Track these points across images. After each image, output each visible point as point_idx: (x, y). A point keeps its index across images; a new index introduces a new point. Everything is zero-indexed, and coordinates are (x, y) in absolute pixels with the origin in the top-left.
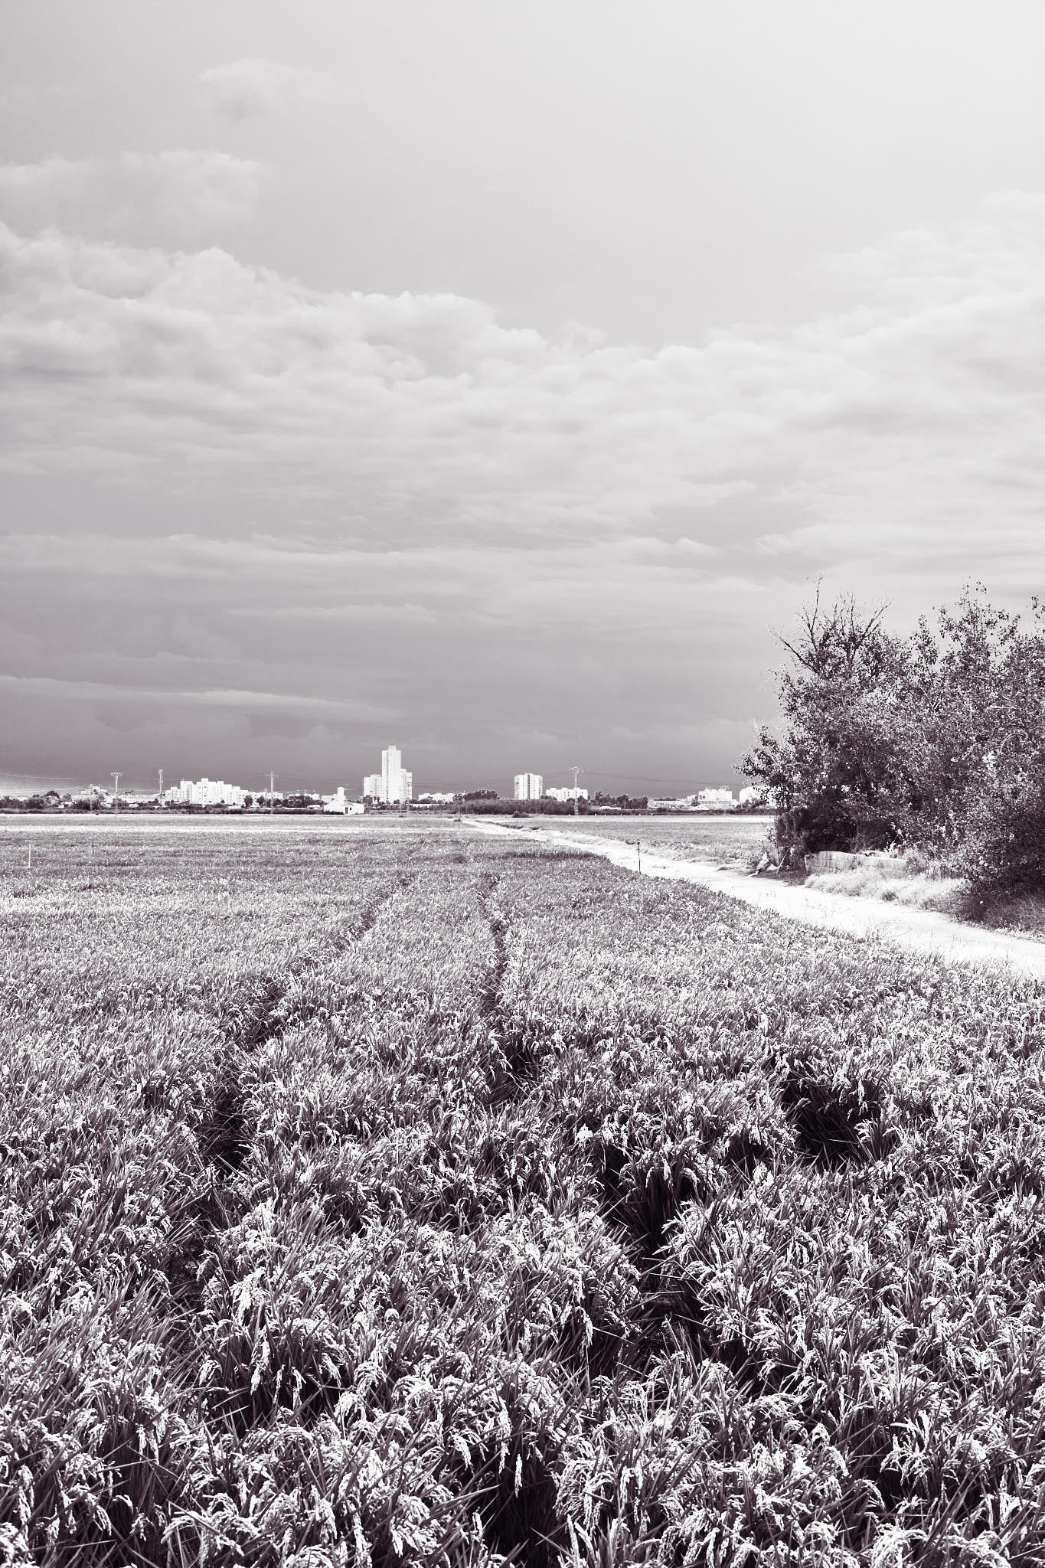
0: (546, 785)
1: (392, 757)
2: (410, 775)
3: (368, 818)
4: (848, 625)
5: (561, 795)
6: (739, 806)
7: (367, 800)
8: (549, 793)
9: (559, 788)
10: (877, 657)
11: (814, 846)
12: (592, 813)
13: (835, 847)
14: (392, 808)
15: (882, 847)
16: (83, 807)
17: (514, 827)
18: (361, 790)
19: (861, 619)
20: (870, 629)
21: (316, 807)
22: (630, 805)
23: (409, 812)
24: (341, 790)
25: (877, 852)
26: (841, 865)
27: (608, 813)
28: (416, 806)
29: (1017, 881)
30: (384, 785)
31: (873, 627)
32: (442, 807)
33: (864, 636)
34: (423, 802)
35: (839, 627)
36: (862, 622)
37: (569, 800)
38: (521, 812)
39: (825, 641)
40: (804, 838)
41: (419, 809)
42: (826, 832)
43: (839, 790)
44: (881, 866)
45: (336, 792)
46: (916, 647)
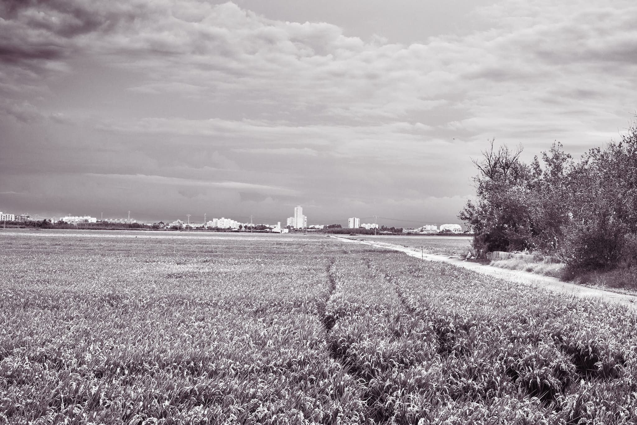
0: (361, 223)
1: (299, 210)
2: (306, 217)
3: (290, 234)
4: (505, 159)
5: (368, 227)
6: (440, 232)
7: (289, 227)
8: (362, 226)
9: (366, 224)
10: (516, 172)
11: (491, 249)
12: (381, 234)
13: (500, 249)
14: (300, 231)
15: (522, 250)
16: (175, 228)
17: (353, 239)
18: (286, 223)
19: (510, 156)
20: (514, 161)
21: (268, 230)
22: (396, 231)
23: (306, 233)
24: (279, 223)
25: (519, 252)
26: (503, 257)
27: (387, 234)
28: (308, 230)
29: (588, 265)
30: (296, 221)
31: (515, 160)
32: (319, 231)
33: (511, 164)
34: (311, 228)
35: (501, 160)
36: (510, 158)
37: (370, 229)
38: (353, 233)
39: (495, 165)
40: (487, 246)
41: (311, 231)
42: (497, 243)
43: (502, 227)
44: (521, 257)
45: (277, 224)
46: (533, 168)
